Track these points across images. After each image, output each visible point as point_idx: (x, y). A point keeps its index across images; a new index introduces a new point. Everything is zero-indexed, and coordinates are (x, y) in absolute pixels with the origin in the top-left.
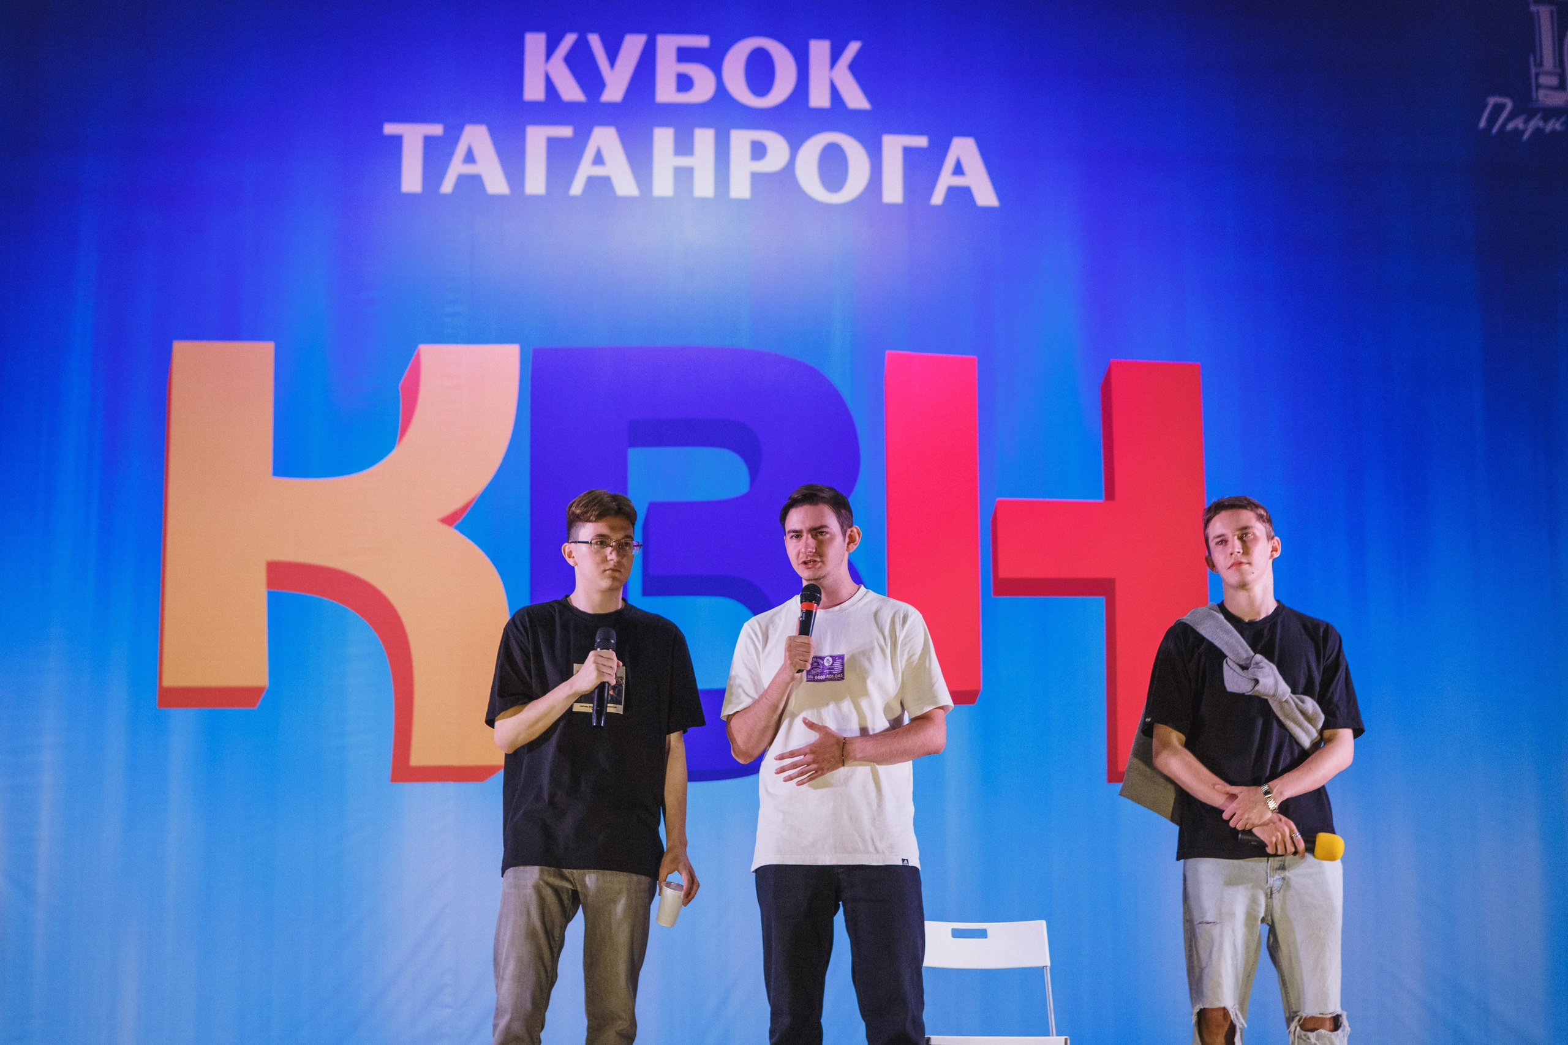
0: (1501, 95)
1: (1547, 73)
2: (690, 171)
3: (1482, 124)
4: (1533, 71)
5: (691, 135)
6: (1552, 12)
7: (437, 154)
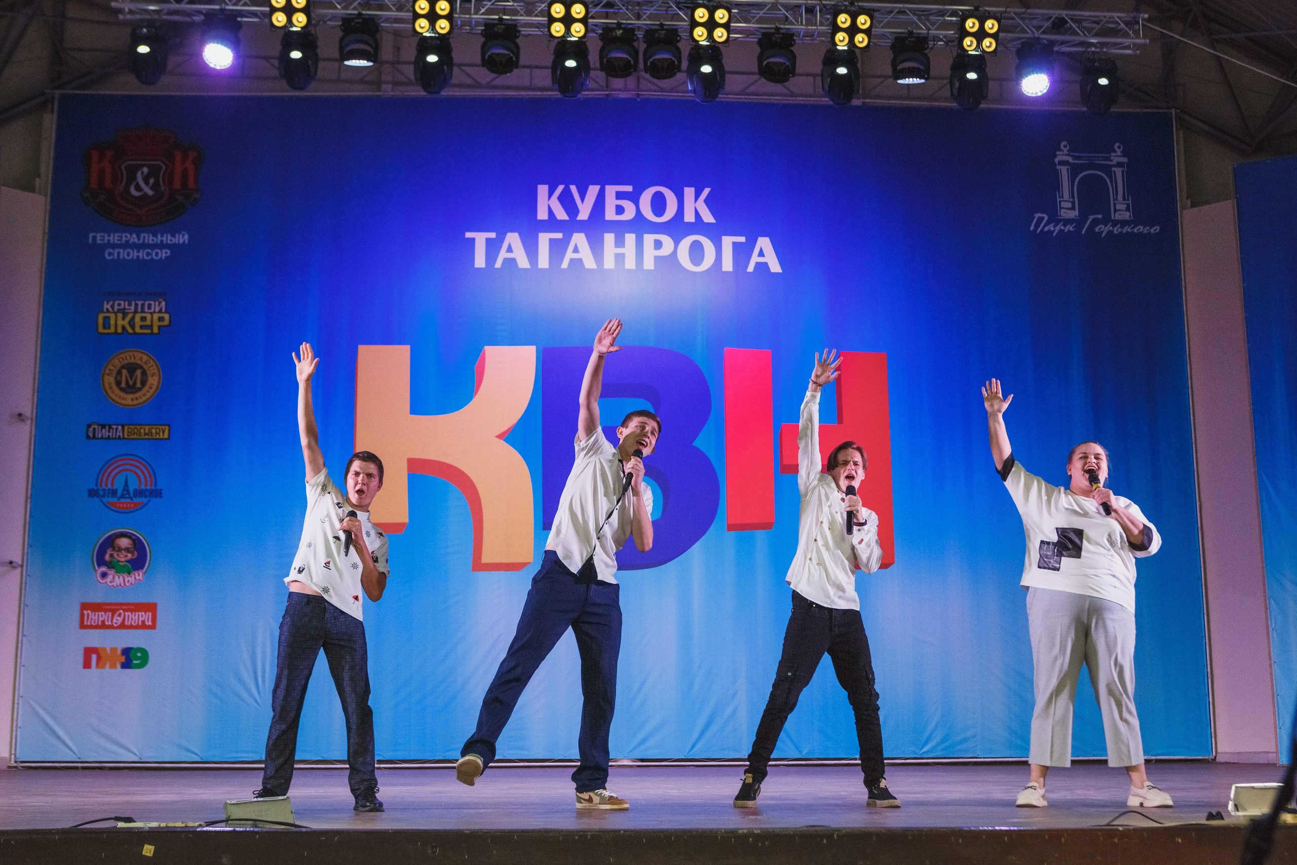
0: (1041, 213)
1: (1066, 201)
2: (623, 255)
3: (1032, 228)
4: (1058, 200)
5: (623, 237)
6: (1068, 169)
7: (493, 247)
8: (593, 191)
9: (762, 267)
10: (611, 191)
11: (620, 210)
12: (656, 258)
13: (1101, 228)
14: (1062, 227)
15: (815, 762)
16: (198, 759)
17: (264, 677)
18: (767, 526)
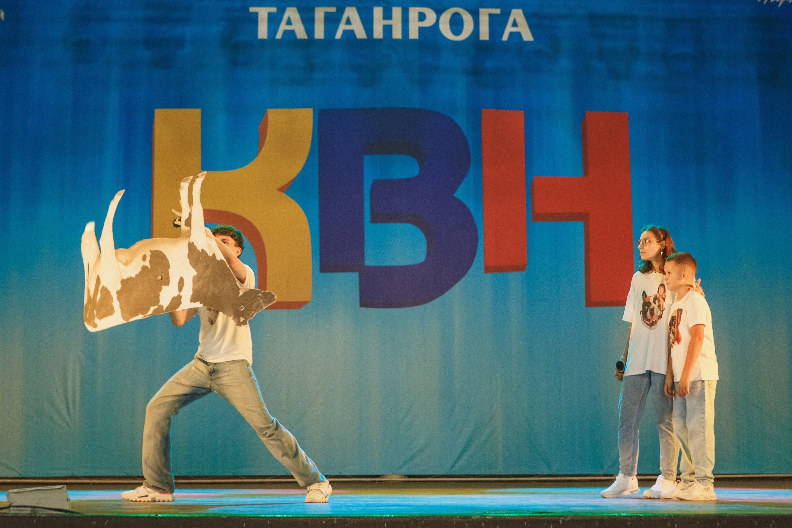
15: (564, 478)
16: (18, 475)
17: (74, 403)
18: (520, 268)
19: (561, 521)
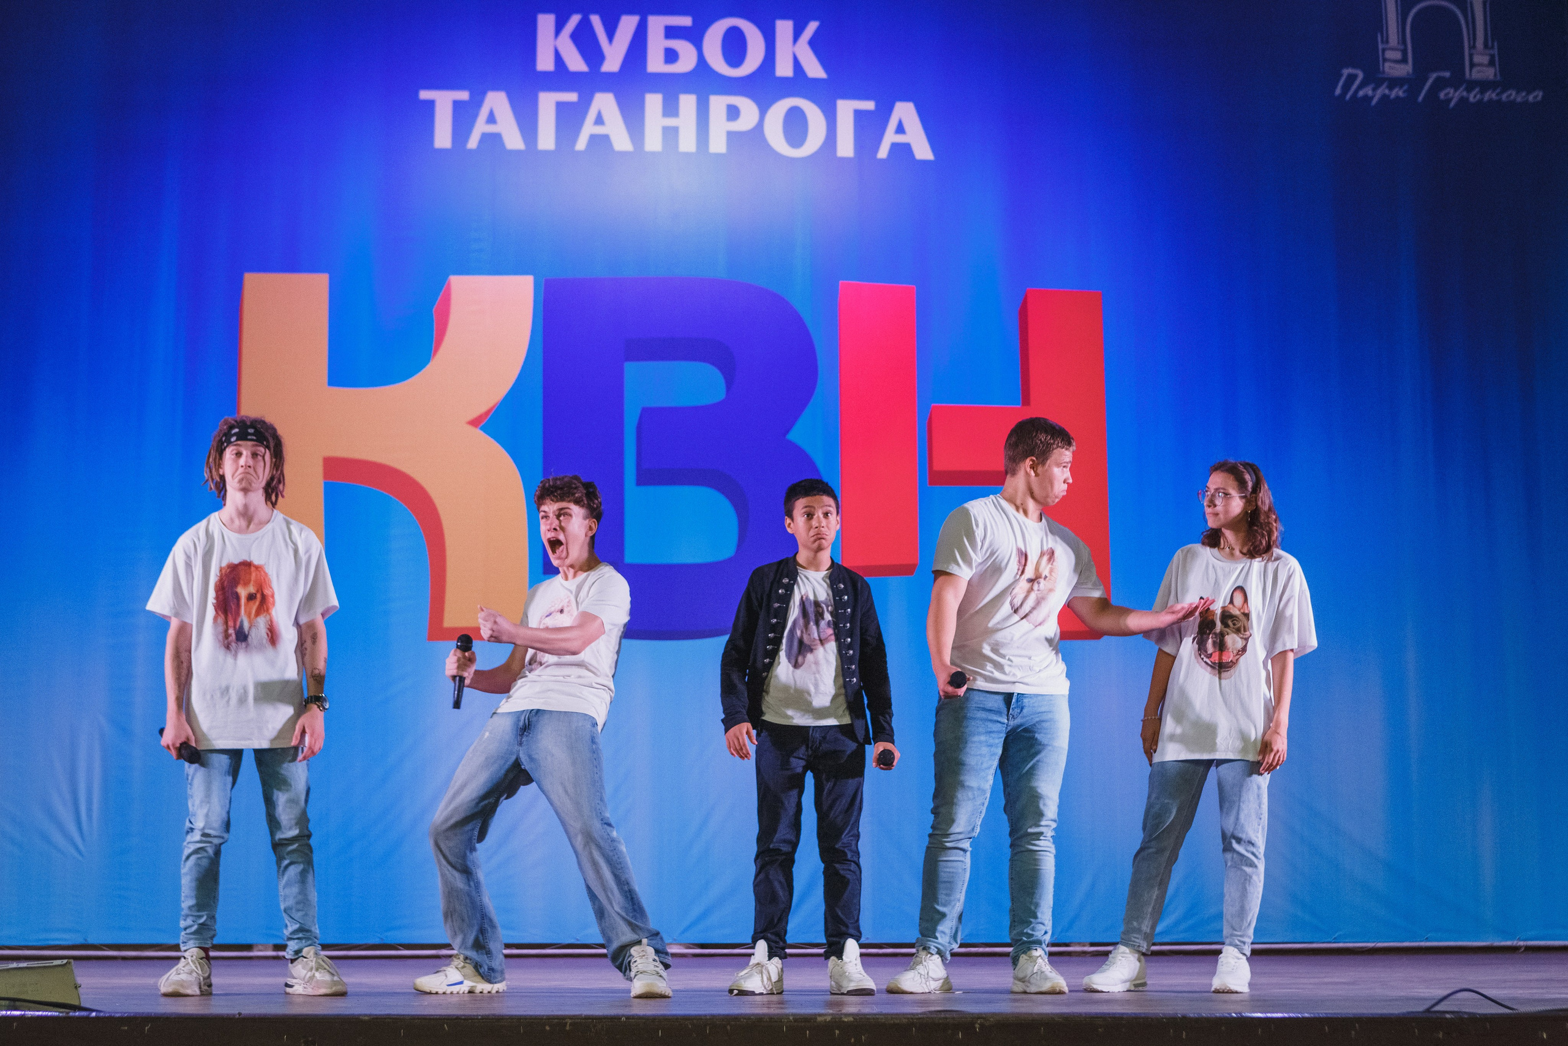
0: (1354, 67)
1: (1392, 49)
2: (676, 129)
3: (1338, 91)
4: (1380, 46)
5: (677, 100)
7: (464, 115)
8: (628, 24)
9: (902, 151)
10: (657, 24)
11: (671, 56)
12: (731, 135)
13: (1448, 94)
14: (1387, 91)
15: (981, 950)
17: (89, 810)
18: (907, 570)
19: (977, 1026)
